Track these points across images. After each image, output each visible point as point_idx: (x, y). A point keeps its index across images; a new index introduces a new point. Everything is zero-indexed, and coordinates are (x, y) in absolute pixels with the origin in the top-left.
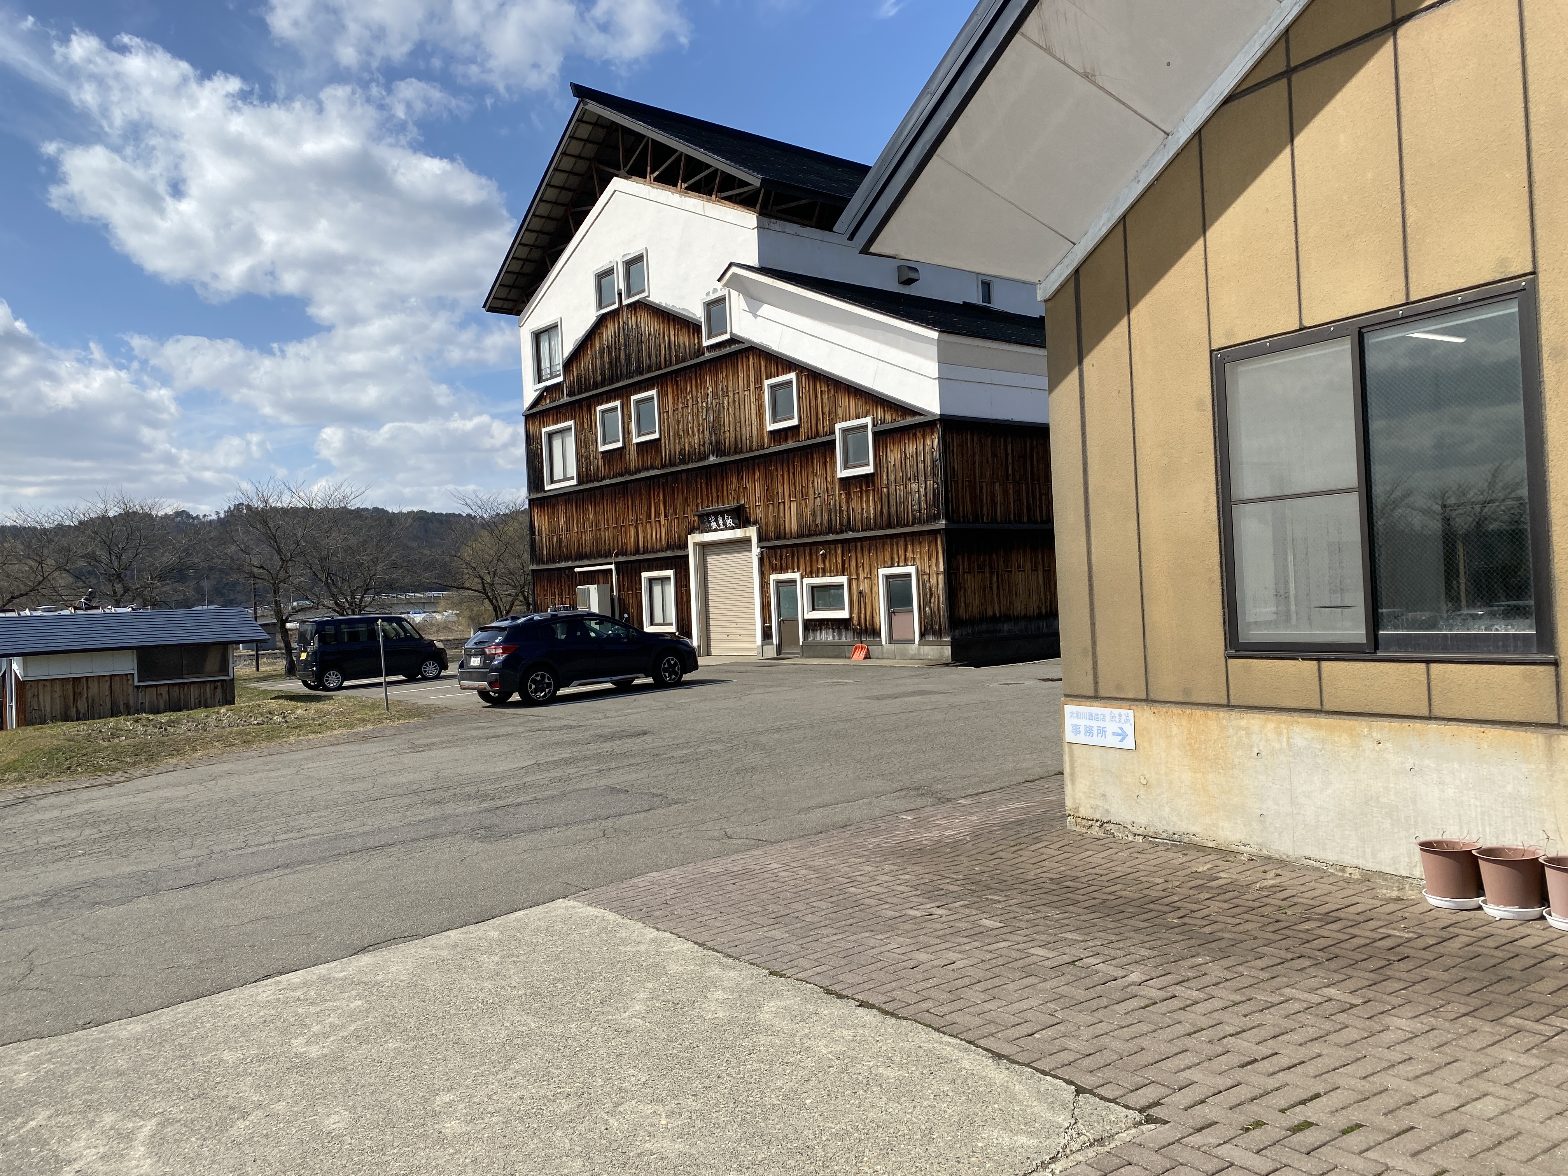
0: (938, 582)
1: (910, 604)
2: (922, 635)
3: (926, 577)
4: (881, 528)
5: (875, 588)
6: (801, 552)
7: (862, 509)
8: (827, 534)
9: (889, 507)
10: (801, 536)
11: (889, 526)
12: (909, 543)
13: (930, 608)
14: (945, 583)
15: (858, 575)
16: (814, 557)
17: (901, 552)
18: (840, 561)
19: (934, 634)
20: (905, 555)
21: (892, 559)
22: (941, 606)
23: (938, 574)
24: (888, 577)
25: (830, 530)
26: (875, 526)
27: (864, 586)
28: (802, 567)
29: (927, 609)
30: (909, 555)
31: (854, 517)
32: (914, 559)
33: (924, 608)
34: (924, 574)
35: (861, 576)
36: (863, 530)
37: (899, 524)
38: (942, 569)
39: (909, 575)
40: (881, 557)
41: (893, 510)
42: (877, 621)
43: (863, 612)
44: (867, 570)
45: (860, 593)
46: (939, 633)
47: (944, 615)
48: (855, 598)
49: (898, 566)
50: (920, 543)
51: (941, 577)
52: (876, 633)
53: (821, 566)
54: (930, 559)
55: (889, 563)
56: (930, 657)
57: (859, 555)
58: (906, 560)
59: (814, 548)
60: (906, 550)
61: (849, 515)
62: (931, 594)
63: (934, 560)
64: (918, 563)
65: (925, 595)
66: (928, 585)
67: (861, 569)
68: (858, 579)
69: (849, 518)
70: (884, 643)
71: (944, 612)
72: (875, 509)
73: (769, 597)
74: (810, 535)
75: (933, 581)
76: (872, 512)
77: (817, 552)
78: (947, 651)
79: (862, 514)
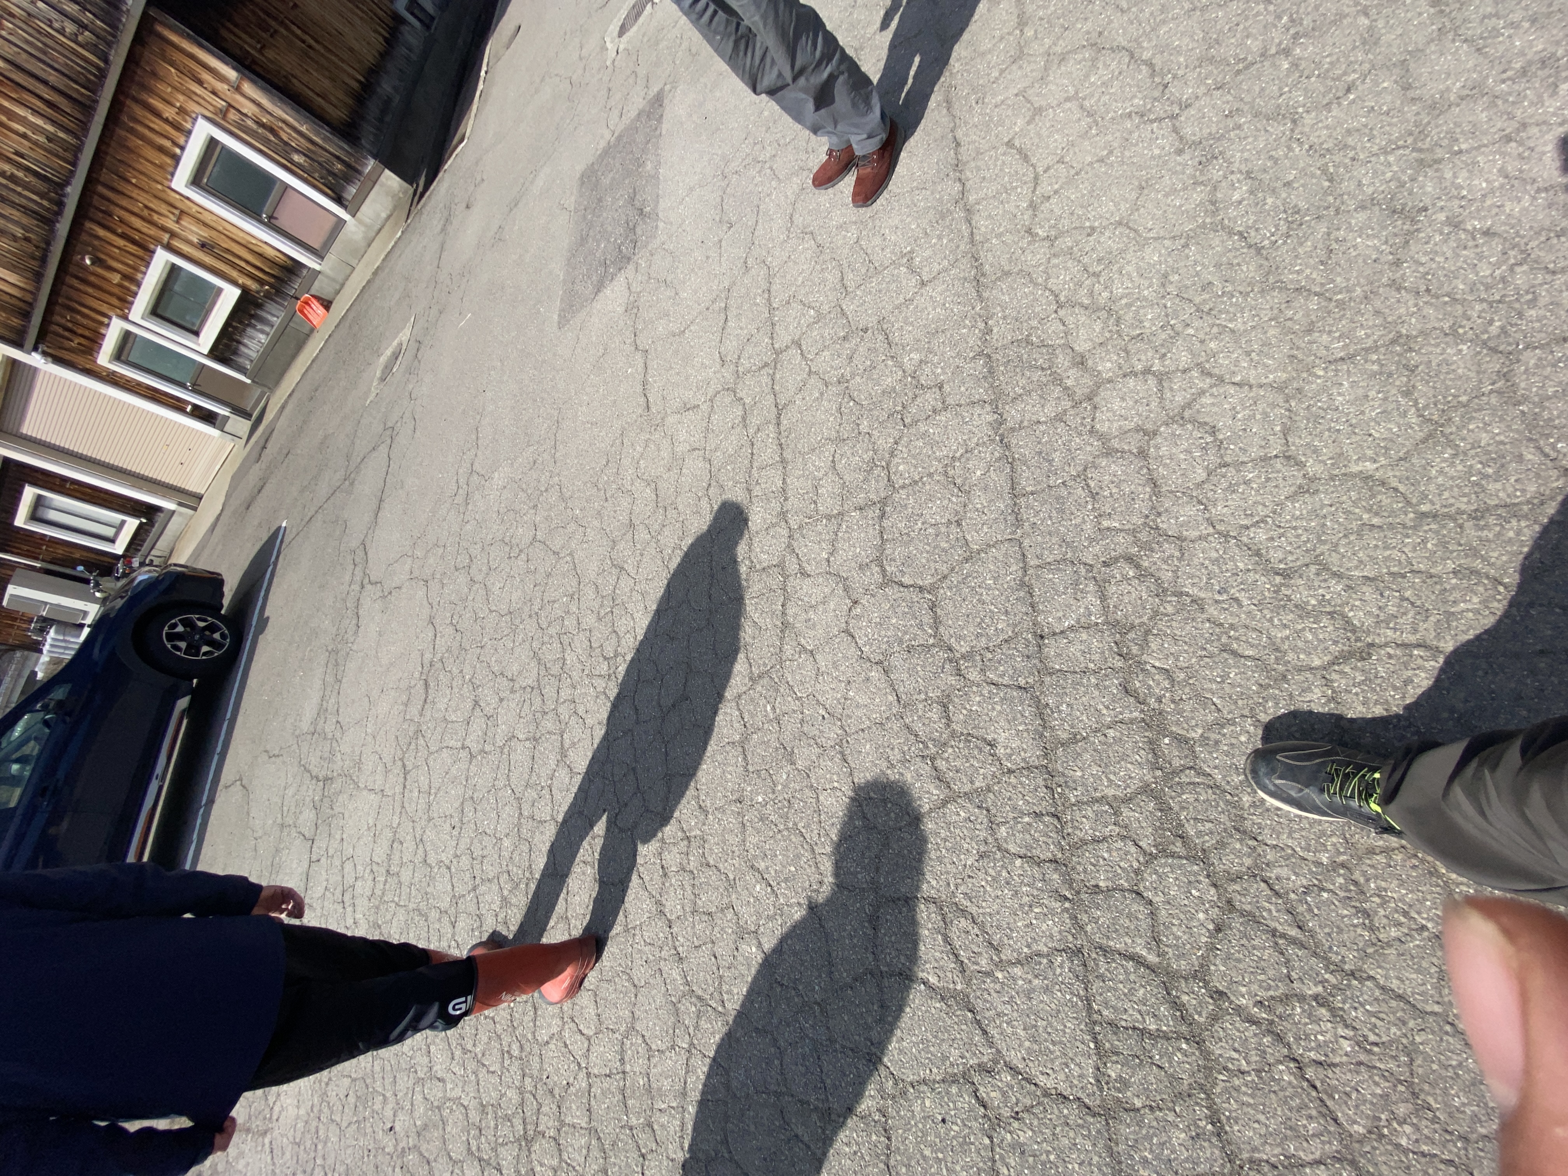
0: (253, 101)
1: (269, 180)
2: (339, 200)
3: (233, 115)
4: (84, 126)
5: (206, 217)
6: (73, 293)
7: (24, 136)
8: (52, 231)
9: (45, 82)
10: (38, 277)
11: (87, 108)
12: (144, 96)
13: (297, 151)
14: (263, 89)
15: (164, 229)
16: (92, 279)
17: (158, 125)
18: (121, 242)
19: (348, 180)
20: (166, 121)
21: (161, 149)
22: (303, 129)
23: (238, 89)
24: (196, 181)
25: (48, 221)
26: (77, 137)
27: (194, 232)
28: (104, 308)
29: (296, 158)
30: (169, 113)
31: (36, 162)
32: (182, 111)
33: (292, 162)
34: (224, 114)
35: (171, 224)
36: (74, 164)
37: (94, 86)
38: (232, 74)
39: (212, 143)
40: (149, 168)
41: (53, 78)
42: (270, 253)
43: (243, 264)
44: (163, 208)
45: (203, 246)
46: (351, 172)
47: (325, 139)
48: (208, 260)
49: (182, 148)
50: (154, 74)
51: (248, 88)
52: (292, 268)
53: (116, 278)
54: (200, 82)
55: (168, 161)
56: (384, 215)
57: (124, 202)
58: (178, 127)
59: (72, 269)
60: (158, 114)
61: (28, 169)
62: (272, 130)
63: (206, 76)
64: (198, 109)
65: (266, 142)
66: (250, 123)
67: (156, 217)
68: (173, 235)
69: (36, 174)
70: (317, 267)
71: (318, 134)
72: (35, 112)
73: (139, 384)
74: (43, 260)
75: (248, 108)
76: (39, 122)
77: (85, 268)
78: (390, 180)
79: (36, 143)
